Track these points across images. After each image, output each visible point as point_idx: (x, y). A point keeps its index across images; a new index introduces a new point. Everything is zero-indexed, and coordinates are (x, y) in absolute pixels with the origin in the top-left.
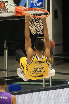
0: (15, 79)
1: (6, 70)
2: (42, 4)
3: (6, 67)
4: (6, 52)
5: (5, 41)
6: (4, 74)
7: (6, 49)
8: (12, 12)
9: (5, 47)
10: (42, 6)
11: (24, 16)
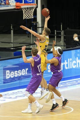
0: (18, 48)
1: (12, 43)
2: (33, 1)
3: (12, 41)
4: (12, 31)
5: (12, 25)
6: (11, 45)
7: (12, 29)
8: (13, 6)
9: (11, 28)
10: (33, 2)
11: (21, 9)
